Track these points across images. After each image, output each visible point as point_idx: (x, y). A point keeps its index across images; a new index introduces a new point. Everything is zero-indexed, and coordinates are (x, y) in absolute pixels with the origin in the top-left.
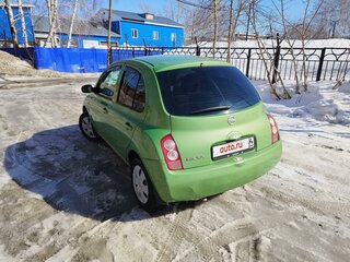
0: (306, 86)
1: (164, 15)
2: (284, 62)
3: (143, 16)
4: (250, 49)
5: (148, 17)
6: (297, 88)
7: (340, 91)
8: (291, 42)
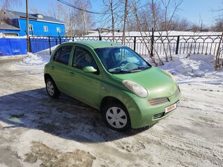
0: (171, 57)
1: (49, 15)
2: (156, 44)
3: (36, 15)
4: (135, 37)
5: (39, 16)
6: (167, 58)
7: (190, 59)
8: (160, 32)
